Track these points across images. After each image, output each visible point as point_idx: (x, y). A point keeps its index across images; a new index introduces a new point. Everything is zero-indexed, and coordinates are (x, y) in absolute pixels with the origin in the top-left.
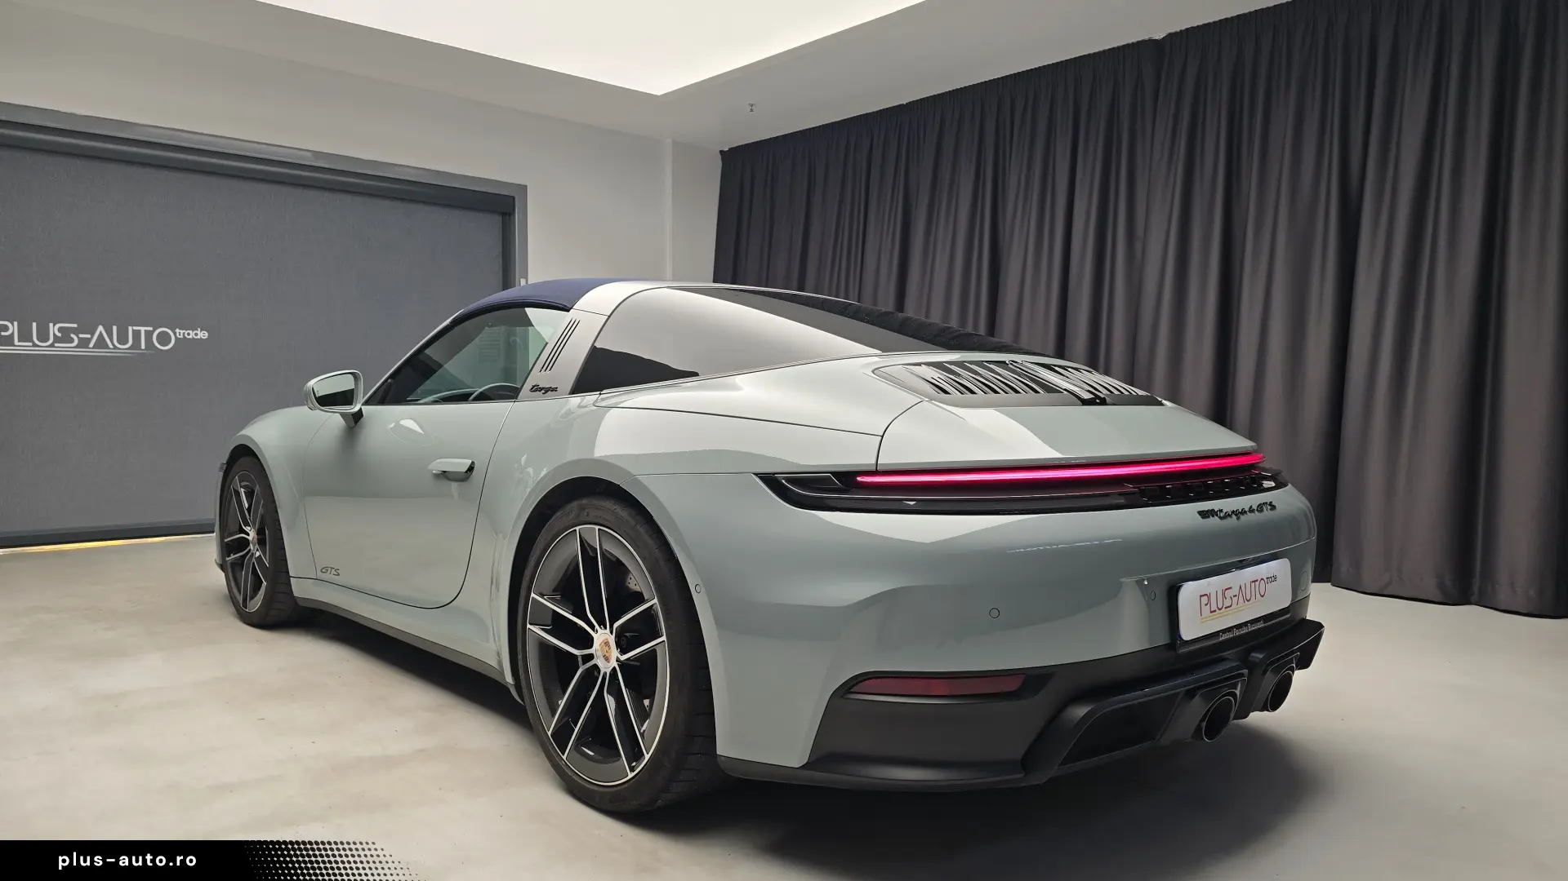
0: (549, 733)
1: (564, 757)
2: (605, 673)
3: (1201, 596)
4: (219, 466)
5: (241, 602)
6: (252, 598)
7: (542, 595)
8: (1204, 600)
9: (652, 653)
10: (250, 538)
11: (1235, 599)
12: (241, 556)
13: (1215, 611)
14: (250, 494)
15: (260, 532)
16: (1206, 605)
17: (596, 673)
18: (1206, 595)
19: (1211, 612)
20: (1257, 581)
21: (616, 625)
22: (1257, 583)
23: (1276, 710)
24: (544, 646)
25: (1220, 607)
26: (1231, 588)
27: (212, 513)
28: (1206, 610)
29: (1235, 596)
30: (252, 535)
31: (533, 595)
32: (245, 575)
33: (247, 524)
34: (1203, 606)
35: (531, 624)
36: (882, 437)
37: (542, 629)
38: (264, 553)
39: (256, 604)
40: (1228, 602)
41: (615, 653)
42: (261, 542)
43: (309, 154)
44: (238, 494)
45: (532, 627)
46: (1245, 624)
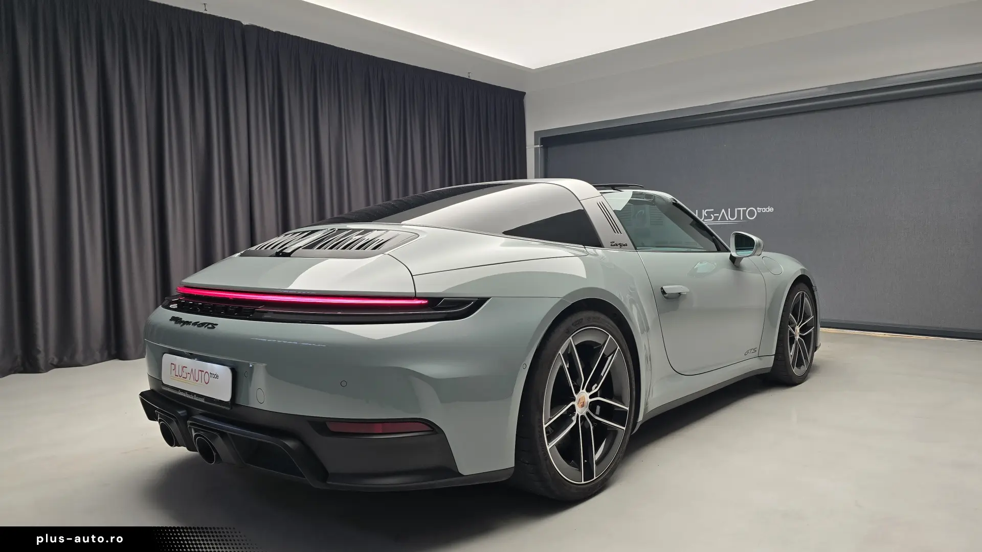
11: (188, 376)
16: (173, 370)
20: (203, 371)
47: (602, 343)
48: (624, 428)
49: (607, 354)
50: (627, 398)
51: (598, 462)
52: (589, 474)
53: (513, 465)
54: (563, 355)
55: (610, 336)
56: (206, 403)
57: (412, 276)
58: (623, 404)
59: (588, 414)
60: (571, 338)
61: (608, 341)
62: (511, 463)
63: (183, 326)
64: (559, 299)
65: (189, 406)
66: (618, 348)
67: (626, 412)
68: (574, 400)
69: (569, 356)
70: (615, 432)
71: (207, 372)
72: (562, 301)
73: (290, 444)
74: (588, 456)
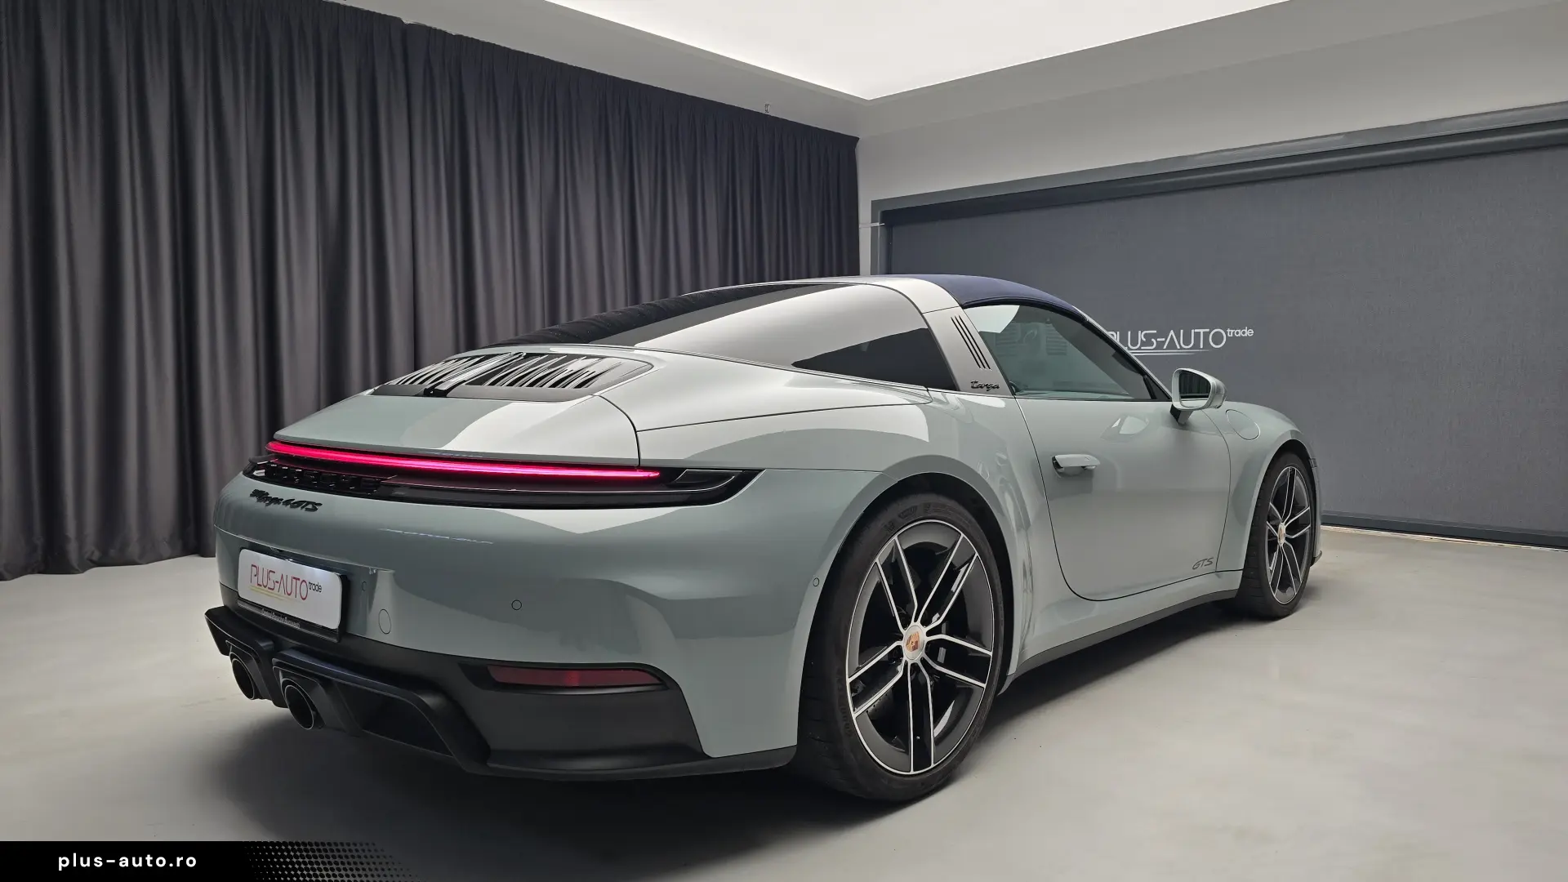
16: (255, 576)
22: (298, 582)
43: (1341, 137)
47: (949, 546)
48: (984, 686)
49: (957, 566)
50: (990, 635)
51: (939, 740)
52: (922, 759)
53: (795, 743)
54: (882, 566)
55: (963, 535)
56: (303, 630)
57: (636, 432)
58: (984, 647)
59: (923, 661)
60: (895, 537)
61: (959, 543)
62: (790, 738)
63: (269, 507)
64: (877, 474)
65: (279, 636)
66: (977, 554)
67: (987, 658)
68: (901, 638)
69: (892, 567)
70: (969, 690)
71: (304, 581)
72: (883, 476)
73: (429, 700)
74: (922, 729)
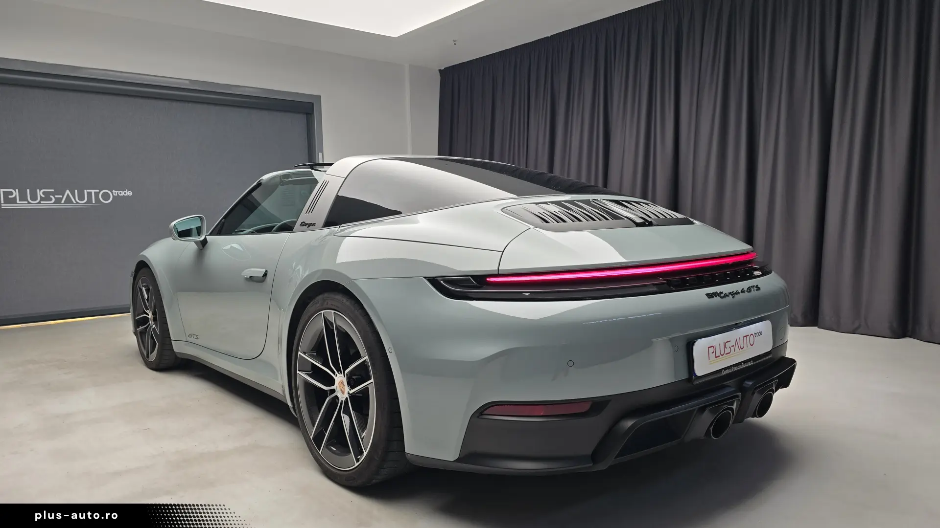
0: (311, 437)
1: (320, 452)
2: (342, 401)
3: (709, 347)
4: (130, 274)
5: (146, 355)
6: (151, 353)
7: (305, 353)
8: (711, 350)
9: (366, 390)
10: (149, 317)
11: (733, 349)
12: (145, 328)
13: (719, 356)
14: (148, 291)
15: (154, 314)
16: (712, 353)
17: (337, 401)
18: (712, 346)
19: (716, 357)
20: (748, 335)
21: (347, 371)
22: (748, 337)
23: (762, 417)
24: (307, 384)
25: (722, 353)
26: (730, 341)
27: (128, 300)
28: (713, 356)
29: (733, 346)
30: (150, 316)
31: (299, 353)
32: (148, 339)
33: (147, 309)
34: (710, 352)
35: (299, 371)
36: (503, 252)
37: (307, 374)
38: (156, 326)
39: (153, 356)
40: (728, 350)
41: (347, 389)
42: (155, 319)
43: (187, 82)
44: (141, 290)
45: (300, 373)
46: (740, 363)
56: (755, 363)
71: (751, 335)
